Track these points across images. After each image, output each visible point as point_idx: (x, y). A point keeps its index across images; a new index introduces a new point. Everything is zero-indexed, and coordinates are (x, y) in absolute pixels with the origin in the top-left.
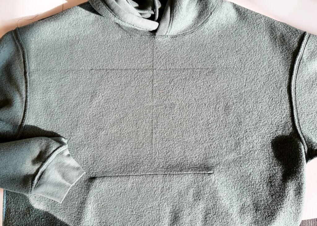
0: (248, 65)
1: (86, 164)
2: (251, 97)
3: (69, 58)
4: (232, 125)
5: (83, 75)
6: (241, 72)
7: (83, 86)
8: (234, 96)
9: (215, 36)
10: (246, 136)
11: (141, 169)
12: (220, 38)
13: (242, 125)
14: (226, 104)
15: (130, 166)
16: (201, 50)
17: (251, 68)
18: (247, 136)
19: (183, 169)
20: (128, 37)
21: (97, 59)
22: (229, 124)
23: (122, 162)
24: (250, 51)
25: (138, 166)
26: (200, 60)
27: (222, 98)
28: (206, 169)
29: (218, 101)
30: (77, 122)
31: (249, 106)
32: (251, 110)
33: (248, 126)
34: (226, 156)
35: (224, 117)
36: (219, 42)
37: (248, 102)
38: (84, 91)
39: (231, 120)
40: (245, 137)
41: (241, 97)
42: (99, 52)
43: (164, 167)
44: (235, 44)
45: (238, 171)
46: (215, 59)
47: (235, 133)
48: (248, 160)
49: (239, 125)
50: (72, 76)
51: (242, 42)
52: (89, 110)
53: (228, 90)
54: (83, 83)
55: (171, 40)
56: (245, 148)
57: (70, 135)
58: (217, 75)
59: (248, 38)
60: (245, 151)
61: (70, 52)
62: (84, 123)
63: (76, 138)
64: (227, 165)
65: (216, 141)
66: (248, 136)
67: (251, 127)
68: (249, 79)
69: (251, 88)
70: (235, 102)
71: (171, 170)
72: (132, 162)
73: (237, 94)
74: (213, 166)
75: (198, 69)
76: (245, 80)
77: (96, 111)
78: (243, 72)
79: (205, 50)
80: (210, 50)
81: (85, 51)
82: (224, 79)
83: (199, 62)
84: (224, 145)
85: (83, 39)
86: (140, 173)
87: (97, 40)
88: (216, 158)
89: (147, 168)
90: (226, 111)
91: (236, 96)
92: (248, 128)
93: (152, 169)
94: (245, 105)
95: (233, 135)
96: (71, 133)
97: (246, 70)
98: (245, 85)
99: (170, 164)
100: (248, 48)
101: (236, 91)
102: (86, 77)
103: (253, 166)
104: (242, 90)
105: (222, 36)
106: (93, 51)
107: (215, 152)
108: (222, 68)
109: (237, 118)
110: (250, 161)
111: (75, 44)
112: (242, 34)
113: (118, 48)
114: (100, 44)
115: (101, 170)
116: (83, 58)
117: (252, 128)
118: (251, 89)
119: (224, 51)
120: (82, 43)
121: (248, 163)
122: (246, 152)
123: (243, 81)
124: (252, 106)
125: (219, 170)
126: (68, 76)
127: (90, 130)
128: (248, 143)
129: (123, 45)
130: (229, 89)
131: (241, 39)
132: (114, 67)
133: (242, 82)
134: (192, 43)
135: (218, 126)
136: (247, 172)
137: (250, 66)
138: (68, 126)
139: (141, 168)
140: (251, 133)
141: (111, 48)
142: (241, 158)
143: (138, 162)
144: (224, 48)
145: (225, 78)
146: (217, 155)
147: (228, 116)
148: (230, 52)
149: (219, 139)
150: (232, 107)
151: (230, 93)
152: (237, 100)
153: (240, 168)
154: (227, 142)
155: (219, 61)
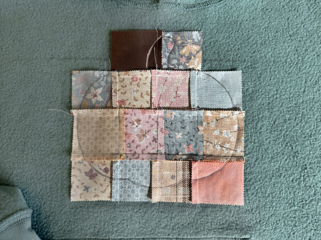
0: (309, 58)
1: (37, 216)
2: (313, 110)
3: (17, 39)
4: (283, 158)
5: (38, 67)
6: (297, 69)
7: (36, 85)
8: (286, 109)
9: (256, 9)
10: (304, 175)
11: (129, 229)
12: (265, 13)
13: (299, 158)
14: (273, 122)
15: (110, 224)
16: (234, 31)
17: (313, 64)
18: (306, 175)
19: (199, 230)
20: (113, 6)
21: (61, 41)
22: (278, 155)
23: (97, 217)
24: (311, 36)
25: (123, 224)
26: (232, 46)
27: (266, 112)
28: (239, 232)
29: (260, 116)
30: (24, 146)
31: (310, 126)
32: (313, 133)
33: (308, 160)
34: (271, 209)
35: (269, 143)
36: (263, 18)
37: (308, 118)
38: (38, 93)
39: (281, 149)
40: (302, 178)
41: (297, 110)
42: (65, 31)
43: (168, 227)
44: (289, 23)
45: (290, 234)
46: (257, 46)
47: (286, 170)
48: (307, 215)
49: (294, 157)
50: (19, 69)
51: (299, 21)
52: (44, 126)
53: (277, 98)
54: (37, 80)
55: (185, 12)
56: (302, 196)
57: (12, 167)
58: (259, 73)
59: (309, 15)
60: (302, 201)
61: (18, 30)
62: (35, 148)
63: (22, 172)
64: (273, 224)
65: (255, 184)
66: (308, 176)
67: (313, 161)
68: (310, 80)
69: (314, 95)
70: (287, 118)
71: (179, 231)
72: (114, 217)
73: (290, 105)
74: (250, 227)
75: (228, 61)
76: (304, 82)
77: (56, 128)
78: (300, 69)
79: (240, 31)
80: (249, 31)
81: (43, 28)
82: (270, 80)
83: (231, 51)
84: (268, 190)
85: (41, 9)
86: (127, 236)
87: (63, 11)
88: (255, 211)
89: (139, 228)
90: (273, 133)
91: (289, 109)
92: (308, 163)
93: (147, 229)
94: (304, 124)
95: (283, 174)
96: (14, 165)
97: (306, 67)
98: (304, 91)
99: (178, 222)
100: (309, 31)
101: (290, 101)
102: (42, 71)
103: (314, 226)
104: (299, 99)
105: (268, 9)
106: (56, 29)
107: (253, 202)
108: (267, 61)
109: (291, 145)
110: (311, 216)
111: (28, 18)
112: (300, 8)
113: (96, 25)
114: (68, 17)
115: (62, 229)
116: (39, 40)
117: (315, 162)
118: (314, 98)
119: (270, 34)
120: (39, 15)
121: (307, 219)
122: (304, 202)
123: (301, 84)
124: (314, 126)
125: (260, 233)
126: (13, 68)
127: (45, 160)
128: (308, 188)
129: (105, 20)
130: (278, 96)
131: (297, 17)
132: (88, 54)
133: (300, 86)
134: (220, 18)
135: (261, 157)
136: (305, 235)
137: (312, 59)
138: (10, 152)
139: (129, 227)
140: (312, 171)
141: (85, 24)
142: (295, 213)
143: (124, 217)
144: (270, 28)
145: (272, 77)
146: (257, 206)
147: (276, 141)
148: (280, 37)
149: (260, 181)
150: (283, 126)
151: (280, 103)
152: (291, 114)
153: (294, 228)
154: (274, 185)
155: (262, 49)
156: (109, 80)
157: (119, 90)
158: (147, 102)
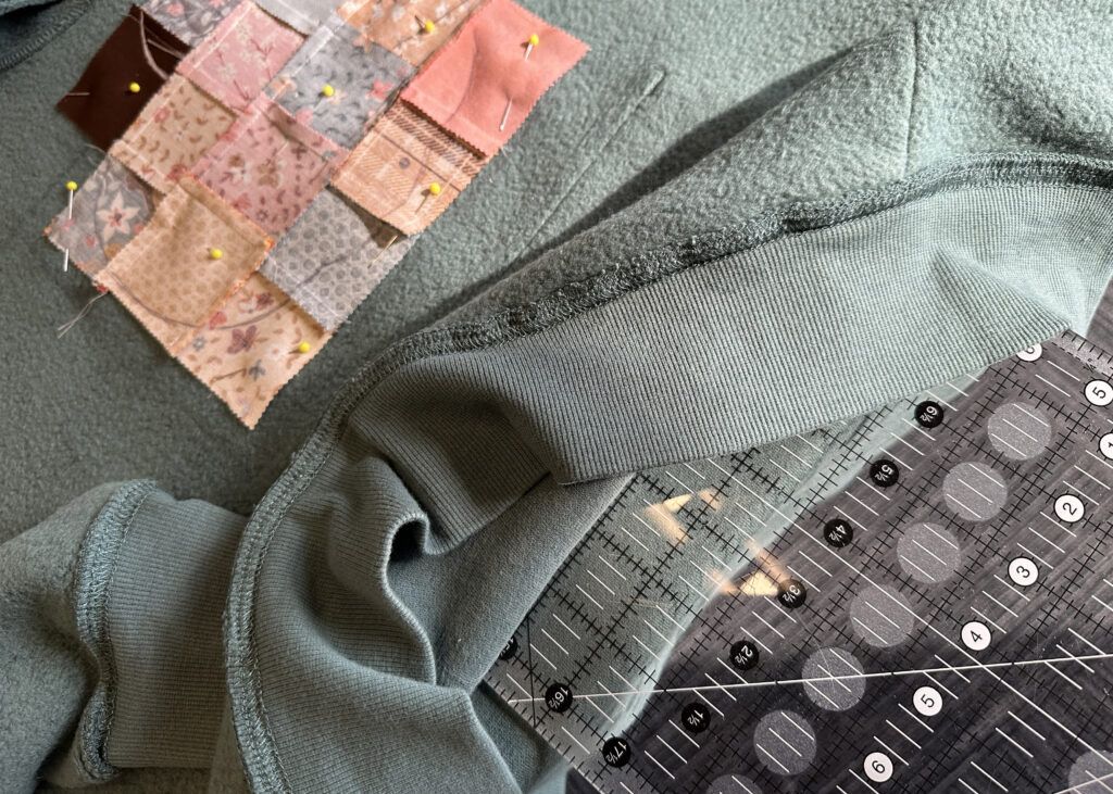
156: (117, 167)
157: (152, 162)
158: (222, 119)
